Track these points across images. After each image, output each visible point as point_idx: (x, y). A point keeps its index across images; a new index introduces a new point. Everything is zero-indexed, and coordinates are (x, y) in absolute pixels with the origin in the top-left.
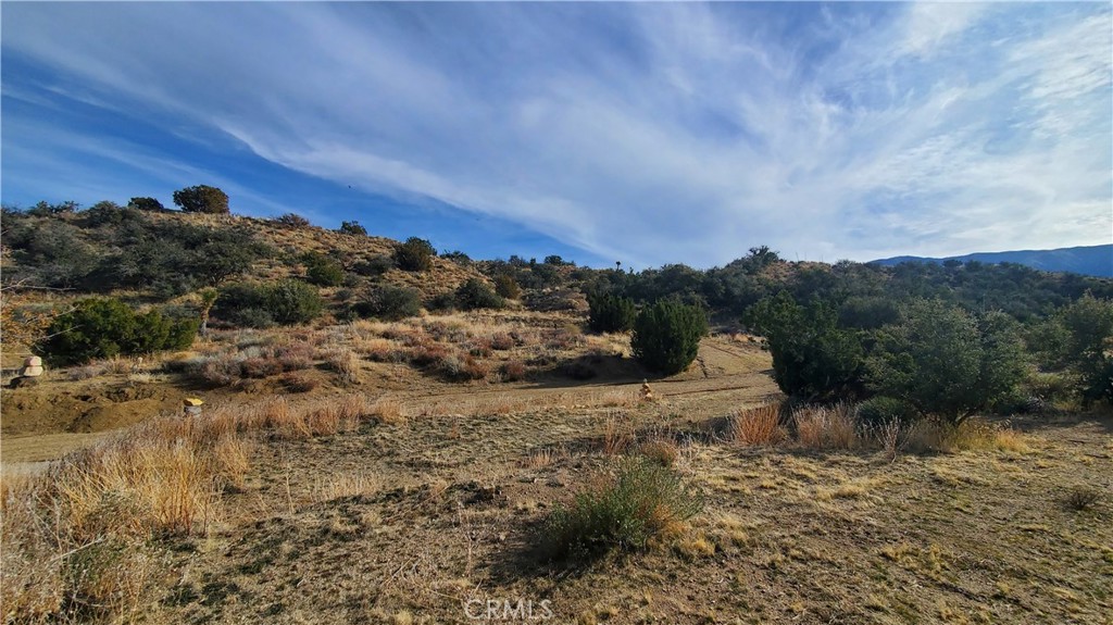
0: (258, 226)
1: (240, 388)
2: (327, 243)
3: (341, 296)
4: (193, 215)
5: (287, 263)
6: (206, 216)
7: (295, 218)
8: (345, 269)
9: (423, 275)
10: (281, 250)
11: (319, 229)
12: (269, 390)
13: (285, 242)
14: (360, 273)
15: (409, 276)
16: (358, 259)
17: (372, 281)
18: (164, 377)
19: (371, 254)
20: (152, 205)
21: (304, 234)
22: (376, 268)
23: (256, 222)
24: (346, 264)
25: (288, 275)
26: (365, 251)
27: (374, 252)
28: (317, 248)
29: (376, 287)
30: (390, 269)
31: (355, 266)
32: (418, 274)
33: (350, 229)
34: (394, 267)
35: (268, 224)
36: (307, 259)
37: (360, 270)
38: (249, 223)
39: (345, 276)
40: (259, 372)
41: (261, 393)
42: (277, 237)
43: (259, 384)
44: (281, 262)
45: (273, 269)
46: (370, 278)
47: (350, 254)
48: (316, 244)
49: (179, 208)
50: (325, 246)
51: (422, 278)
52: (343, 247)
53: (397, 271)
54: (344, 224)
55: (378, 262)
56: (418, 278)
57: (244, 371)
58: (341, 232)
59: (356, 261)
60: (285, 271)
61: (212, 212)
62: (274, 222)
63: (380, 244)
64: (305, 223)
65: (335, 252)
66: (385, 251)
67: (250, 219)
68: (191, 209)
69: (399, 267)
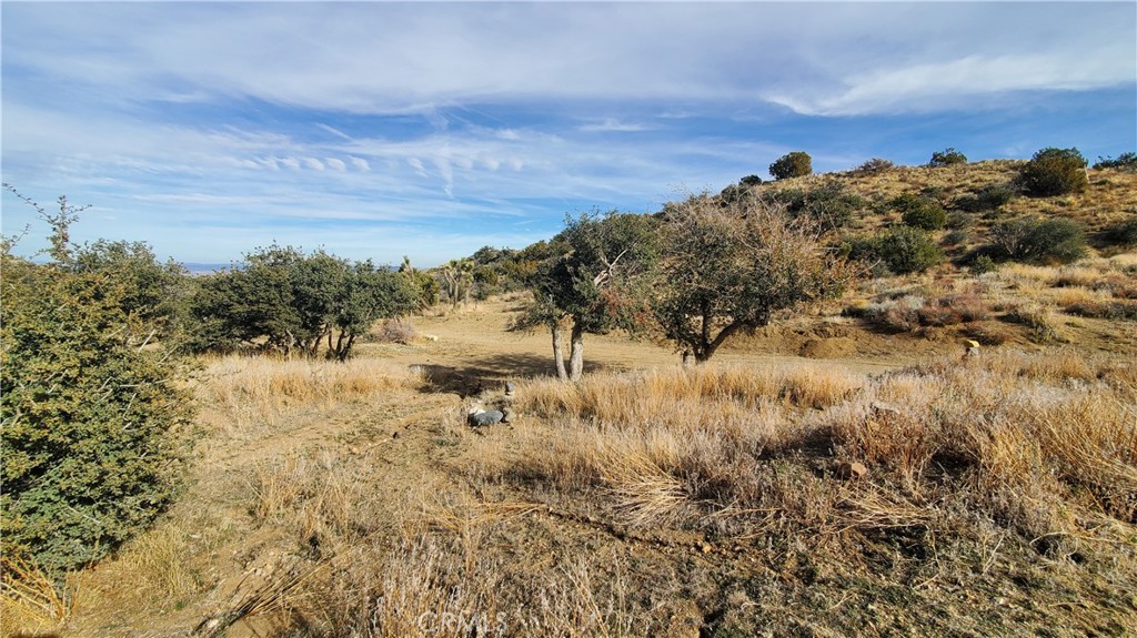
0: (841, 179)
1: (921, 335)
2: (916, 182)
3: (950, 240)
4: (784, 181)
5: (877, 212)
6: (794, 180)
7: (877, 163)
8: (945, 208)
9: (1071, 198)
10: (869, 199)
11: (903, 169)
12: (952, 340)
13: (871, 190)
14: (968, 210)
15: (1044, 203)
16: (960, 194)
17: (984, 218)
18: (850, 320)
19: (978, 185)
20: (754, 180)
21: (888, 177)
22: (989, 200)
23: (839, 176)
24: (945, 203)
25: (880, 223)
26: (969, 181)
27: (981, 180)
28: (905, 190)
29: (990, 225)
30: (1012, 199)
31: (958, 202)
32: (1060, 199)
33: (943, 160)
34: (1019, 194)
35: (850, 175)
36: (898, 203)
37: (966, 205)
38: (832, 178)
39: (947, 216)
40: (937, 320)
41: (943, 341)
42: (862, 186)
43: (940, 333)
44: (871, 211)
45: (865, 220)
46: (980, 214)
47: (948, 190)
48: (903, 186)
49: (774, 178)
50: (915, 186)
51: (1069, 204)
52: (935, 183)
53: (1023, 201)
54: (935, 156)
55: (992, 192)
56: (1062, 205)
57: (922, 319)
58: (932, 166)
59: (959, 196)
60: (877, 220)
61: (798, 176)
62: (856, 172)
63: (988, 169)
64: (888, 166)
65: (929, 191)
66: (997, 177)
67: (832, 174)
68: (782, 177)
69: (1025, 193)
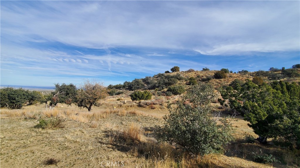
0: (183, 73)
2: (198, 74)
5: (186, 81)
9: (222, 80)
11: (197, 71)
13: (188, 76)
14: (203, 81)
15: (217, 80)
16: (204, 77)
21: (193, 73)
22: (208, 79)
24: (200, 79)
25: (185, 83)
26: (207, 75)
27: (209, 75)
28: (195, 76)
30: (212, 79)
31: (203, 79)
32: (220, 79)
33: (205, 70)
35: (186, 72)
42: (186, 75)
45: (182, 82)
46: (205, 82)
49: (172, 72)
52: (201, 75)
54: (203, 69)
55: (209, 77)
56: (220, 81)
58: (202, 71)
61: (177, 71)
63: (212, 72)
65: (199, 76)
66: (213, 74)
69: (215, 78)
